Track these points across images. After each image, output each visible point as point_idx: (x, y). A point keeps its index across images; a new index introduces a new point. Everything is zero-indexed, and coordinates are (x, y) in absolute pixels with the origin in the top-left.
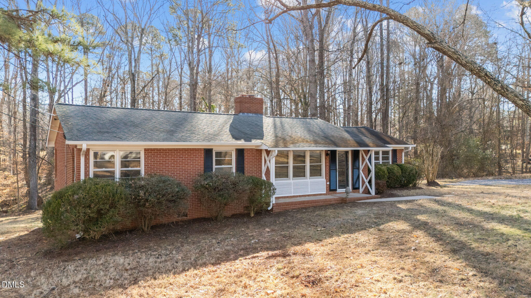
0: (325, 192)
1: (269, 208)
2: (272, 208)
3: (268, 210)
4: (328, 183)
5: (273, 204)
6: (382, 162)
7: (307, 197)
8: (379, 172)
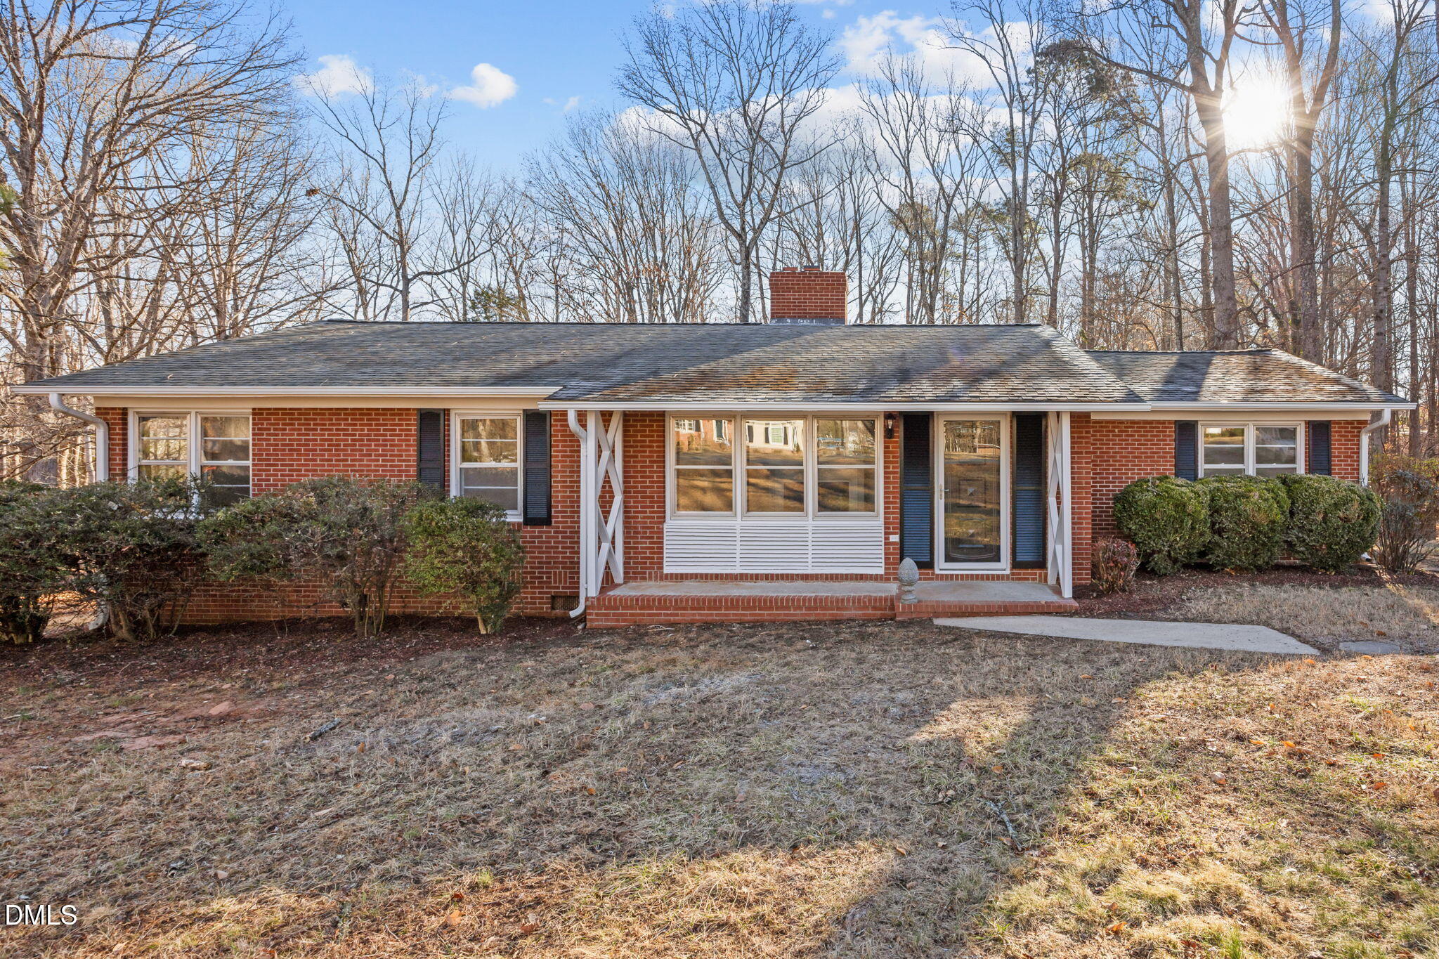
0: (881, 571)
1: (573, 614)
2: (584, 613)
3: (568, 620)
4: (895, 538)
5: (587, 599)
6: (1259, 471)
7: (800, 584)
8: (1155, 506)
